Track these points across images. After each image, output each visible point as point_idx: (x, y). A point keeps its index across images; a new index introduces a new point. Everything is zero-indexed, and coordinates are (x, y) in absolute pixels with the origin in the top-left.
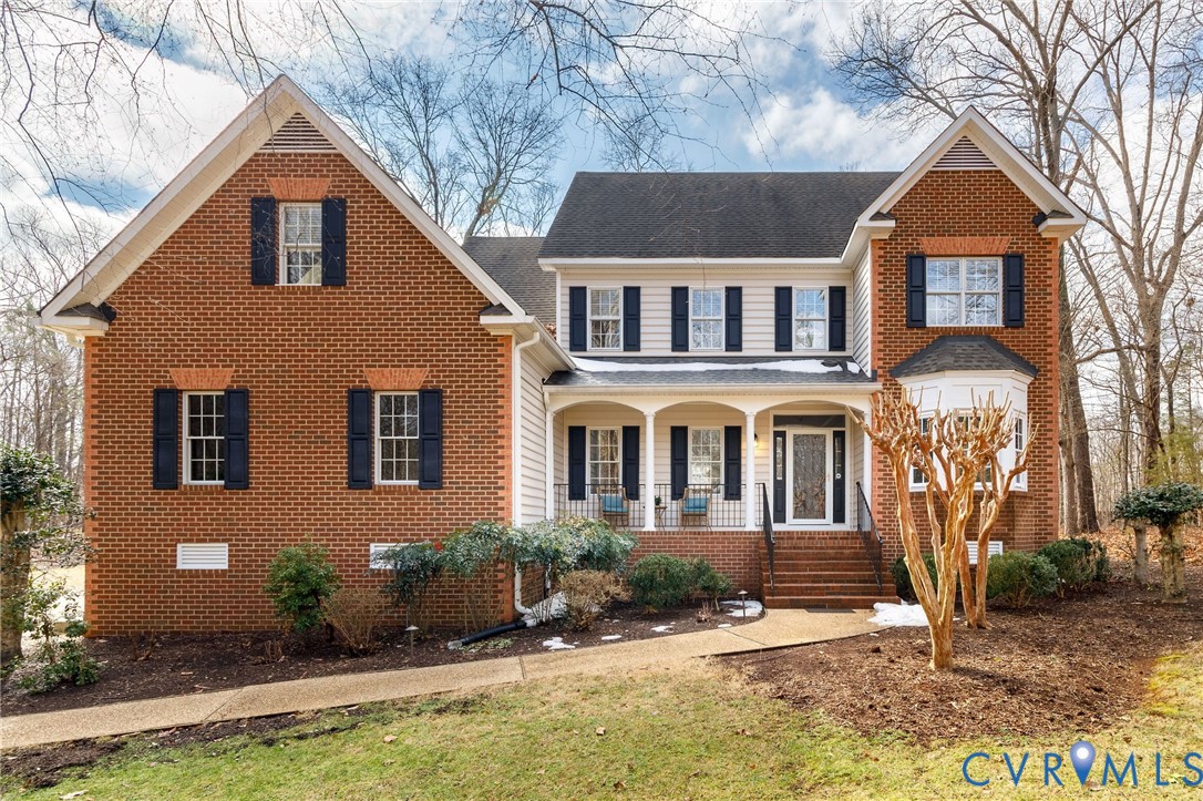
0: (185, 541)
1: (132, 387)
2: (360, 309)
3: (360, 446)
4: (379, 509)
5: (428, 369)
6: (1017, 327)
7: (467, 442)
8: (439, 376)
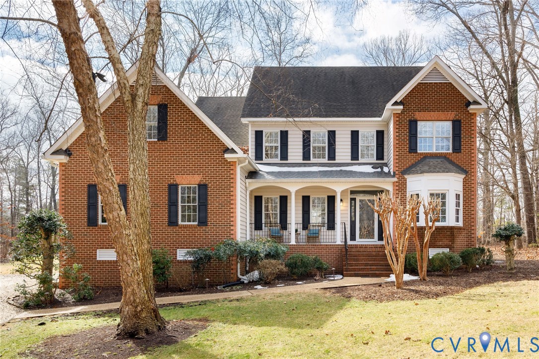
0: (101, 248)
1: (78, 183)
2: (173, 150)
3: (173, 208)
4: (181, 235)
5: (202, 175)
6: (458, 153)
7: (218, 206)
8: (206, 179)
